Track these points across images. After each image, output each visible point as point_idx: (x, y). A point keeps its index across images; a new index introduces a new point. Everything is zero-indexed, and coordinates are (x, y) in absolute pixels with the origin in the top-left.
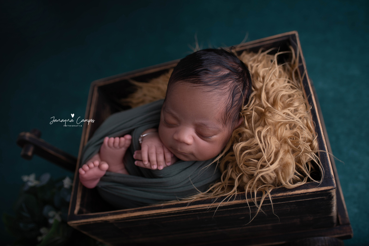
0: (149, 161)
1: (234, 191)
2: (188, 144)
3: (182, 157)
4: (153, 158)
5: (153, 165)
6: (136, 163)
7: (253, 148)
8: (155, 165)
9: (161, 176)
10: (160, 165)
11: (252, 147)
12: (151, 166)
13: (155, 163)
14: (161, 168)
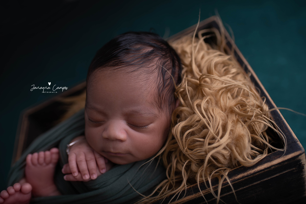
0: (79, 171)
1: (184, 185)
2: (121, 141)
3: (118, 161)
4: (83, 166)
5: (84, 175)
6: (65, 177)
7: (196, 126)
8: (87, 174)
9: (97, 186)
10: (92, 174)
11: (194, 125)
12: (82, 177)
13: (87, 172)
14: (95, 177)
